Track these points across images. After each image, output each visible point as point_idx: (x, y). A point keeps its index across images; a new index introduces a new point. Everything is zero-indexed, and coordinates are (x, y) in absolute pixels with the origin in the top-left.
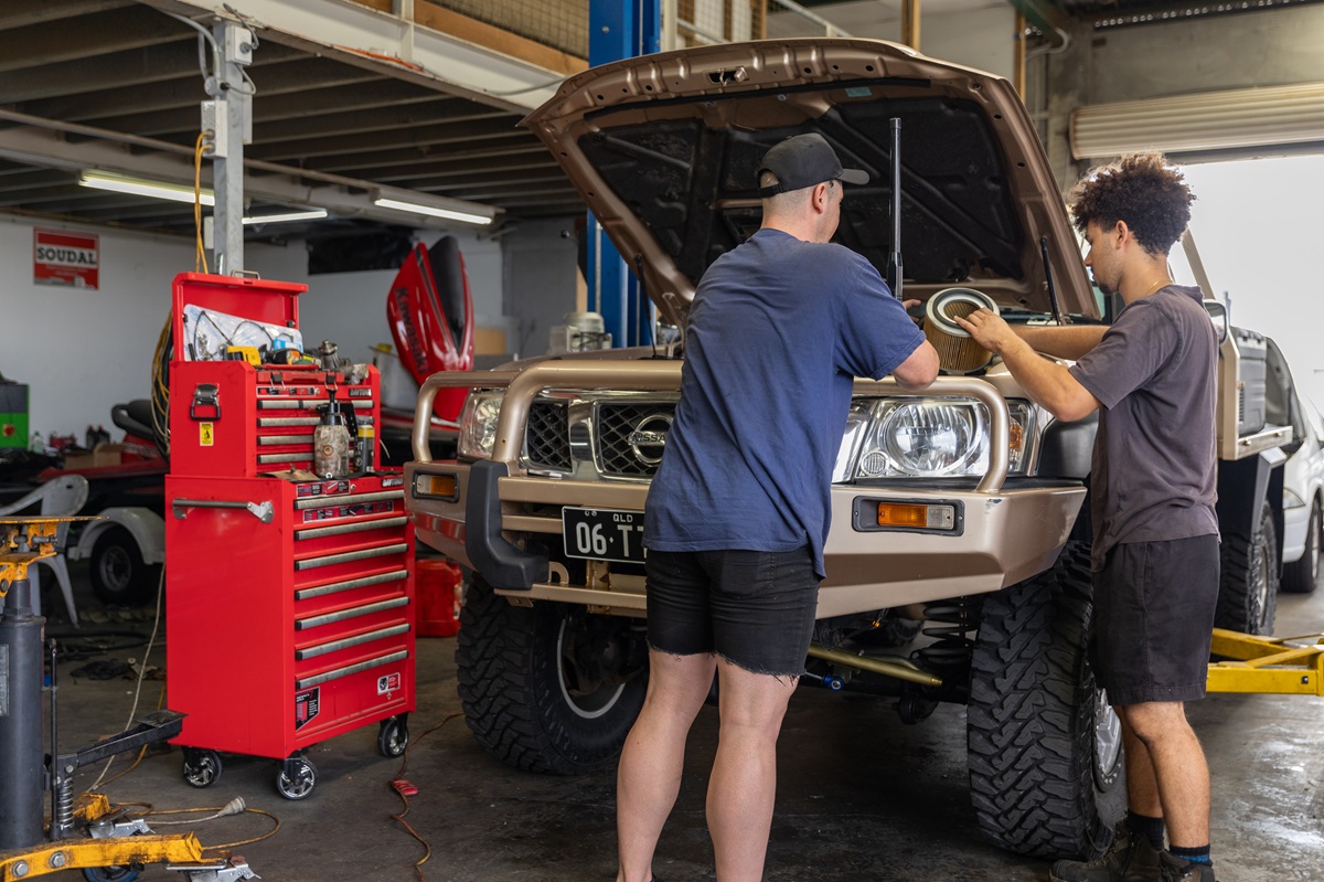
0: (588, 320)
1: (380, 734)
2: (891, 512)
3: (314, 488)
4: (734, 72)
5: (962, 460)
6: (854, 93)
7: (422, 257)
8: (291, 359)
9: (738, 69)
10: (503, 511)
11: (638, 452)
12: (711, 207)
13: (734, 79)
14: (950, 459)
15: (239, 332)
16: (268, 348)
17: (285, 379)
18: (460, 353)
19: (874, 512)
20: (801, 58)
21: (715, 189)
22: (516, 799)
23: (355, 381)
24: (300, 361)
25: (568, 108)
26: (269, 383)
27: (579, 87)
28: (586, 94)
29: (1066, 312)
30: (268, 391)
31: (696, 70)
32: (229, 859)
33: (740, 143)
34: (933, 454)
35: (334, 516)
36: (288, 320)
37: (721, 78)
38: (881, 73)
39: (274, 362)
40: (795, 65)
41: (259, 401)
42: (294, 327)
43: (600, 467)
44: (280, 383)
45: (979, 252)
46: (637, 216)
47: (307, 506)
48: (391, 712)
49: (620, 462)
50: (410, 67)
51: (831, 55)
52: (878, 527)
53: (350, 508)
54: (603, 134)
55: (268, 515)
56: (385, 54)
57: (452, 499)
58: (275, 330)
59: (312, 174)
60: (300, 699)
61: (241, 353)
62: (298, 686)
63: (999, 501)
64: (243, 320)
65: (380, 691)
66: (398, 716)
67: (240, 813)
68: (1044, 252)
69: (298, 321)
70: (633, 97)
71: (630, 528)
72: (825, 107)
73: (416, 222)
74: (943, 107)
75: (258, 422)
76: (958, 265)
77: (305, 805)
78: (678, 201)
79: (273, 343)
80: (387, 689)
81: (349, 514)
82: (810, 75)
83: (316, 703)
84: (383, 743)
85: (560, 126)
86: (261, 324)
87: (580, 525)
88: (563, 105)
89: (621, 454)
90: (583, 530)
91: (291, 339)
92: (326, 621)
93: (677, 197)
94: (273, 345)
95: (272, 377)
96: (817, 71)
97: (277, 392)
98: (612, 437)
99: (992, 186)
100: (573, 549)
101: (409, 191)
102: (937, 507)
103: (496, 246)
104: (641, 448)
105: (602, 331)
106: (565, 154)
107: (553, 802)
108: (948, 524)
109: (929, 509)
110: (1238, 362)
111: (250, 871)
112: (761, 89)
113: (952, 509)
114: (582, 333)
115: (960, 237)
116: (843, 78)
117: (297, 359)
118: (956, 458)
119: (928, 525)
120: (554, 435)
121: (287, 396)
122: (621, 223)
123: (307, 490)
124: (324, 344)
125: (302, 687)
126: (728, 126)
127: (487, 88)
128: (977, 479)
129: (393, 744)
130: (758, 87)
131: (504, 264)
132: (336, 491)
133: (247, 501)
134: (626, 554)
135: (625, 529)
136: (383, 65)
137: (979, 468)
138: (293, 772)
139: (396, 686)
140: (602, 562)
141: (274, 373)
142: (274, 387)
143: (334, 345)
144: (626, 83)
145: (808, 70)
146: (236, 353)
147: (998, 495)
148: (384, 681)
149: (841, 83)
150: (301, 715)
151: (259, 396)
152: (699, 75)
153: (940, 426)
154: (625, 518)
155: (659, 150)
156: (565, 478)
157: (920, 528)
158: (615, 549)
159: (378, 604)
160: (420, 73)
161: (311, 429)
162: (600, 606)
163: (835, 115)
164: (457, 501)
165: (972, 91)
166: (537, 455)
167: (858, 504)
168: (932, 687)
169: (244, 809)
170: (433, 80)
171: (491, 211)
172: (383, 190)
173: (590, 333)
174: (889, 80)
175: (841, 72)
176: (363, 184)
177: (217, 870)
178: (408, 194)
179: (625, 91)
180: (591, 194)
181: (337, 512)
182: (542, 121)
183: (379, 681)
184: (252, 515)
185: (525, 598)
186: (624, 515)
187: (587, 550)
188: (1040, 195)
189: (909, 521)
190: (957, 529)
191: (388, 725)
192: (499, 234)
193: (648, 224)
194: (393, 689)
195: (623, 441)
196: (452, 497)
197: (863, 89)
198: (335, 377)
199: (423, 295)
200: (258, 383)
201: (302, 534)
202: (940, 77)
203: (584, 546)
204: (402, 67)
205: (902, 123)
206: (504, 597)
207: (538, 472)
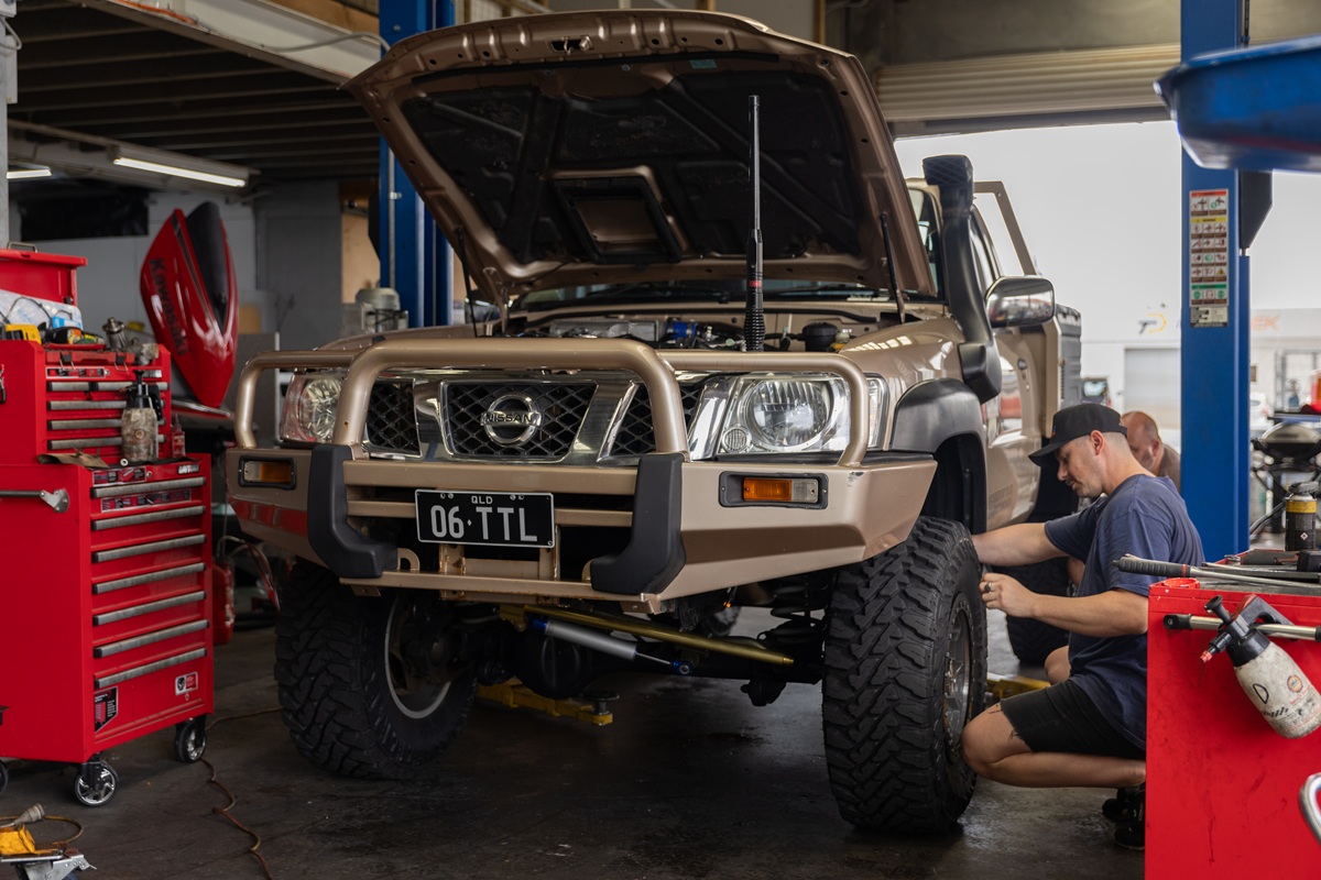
0: (383, 296)
1: (177, 738)
2: (756, 488)
3: (111, 475)
4: (579, 41)
5: (818, 437)
6: (697, 65)
7: (179, 225)
8: (72, 338)
9: (583, 38)
10: (348, 497)
11: (493, 434)
12: (541, 178)
13: (578, 48)
14: (804, 435)
15: (16, 309)
16: (47, 326)
17: (74, 359)
18: (223, 332)
19: (740, 488)
20: (649, 29)
21: (547, 160)
22: (332, 796)
23: (145, 361)
24: (82, 340)
25: (396, 72)
26: (58, 364)
27: (409, 50)
28: (417, 58)
29: (902, 288)
30: (57, 373)
31: (539, 37)
32: (64, 850)
33: (578, 112)
34: (786, 432)
35: (131, 505)
36: (66, 297)
37: (565, 47)
38: (730, 46)
39: (54, 341)
40: (642, 35)
41: (49, 382)
42: (72, 303)
43: (451, 450)
44: (69, 364)
45: (818, 227)
46: (460, 185)
47: (106, 494)
48: (189, 714)
49: (472, 444)
50: (184, 21)
51: (680, 28)
52: (744, 501)
53: (147, 497)
54: (429, 99)
55: (61, 504)
56: (157, 6)
57: (288, 485)
58: (53, 307)
59: (43, 129)
60: (98, 699)
61: (21, 332)
62: (96, 685)
63: (862, 473)
64: (19, 296)
65: (178, 692)
66: (195, 718)
67: (38, 821)
68: (883, 228)
69: (76, 297)
70: (469, 62)
71: (490, 510)
72: (668, 79)
73: (157, 184)
74: (789, 82)
75: (48, 405)
76: (795, 240)
77: (106, 810)
78: (506, 171)
79: (51, 320)
80: (185, 690)
81: (147, 503)
82: (657, 46)
83: (114, 704)
84: (180, 747)
85: (384, 91)
86: (39, 301)
87: (435, 509)
88: (391, 69)
89: (473, 436)
90: (438, 513)
91: (69, 316)
92: (123, 617)
93: (505, 167)
94: (51, 324)
95: (61, 357)
96: (665, 42)
97: (66, 373)
98: (463, 418)
99: (834, 161)
100: (427, 533)
101: (153, 150)
102: (801, 481)
103: (247, 211)
104: (495, 429)
105: (398, 308)
106: (388, 120)
107: (374, 797)
108: (812, 497)
109: (794, 483)
110: (1060, 339)
111: (85, 861)
112: (604, 59)
113: (816, 483)
114: (377, 310)
115: (800, 212)
116: (690, 50)
117: (78, 338)
118: (814, 435)
119: (793, 499)
120: (397, 417)
121: (76, 377)
122: (442, 193)
123: (104, 477)
124: (110, 322)
125: (101, 686)
126: (565, 95)
127: (265, 43)
128: (838, 454)
129: (191, 748)
130: (601, 57)
131: (257, 232)
132: (132, 479)
133: (40, 490)
134: (486, 536)
135: (484, 511)
136: (155, 17)
137: (839, 443)
138: (92, 777)
139: (194, 686)
140: (455, 546)
141: (64, 353)
142: (64, 368)
143: (120, 323)
144: (461, 48)
145: (656, 42)
146: (15, 332)
147: (859, 468)
148: (181, 681)
149: (686, 55)
150: (99, 716)
151: (48, 378)
152: (542, 43)
153: (796, 402)
154: (484, 499)
155: (490, 118)
156: (408, 460)
157: (785, 502)
158: (473, 532)
159: (174, 599)
160: (194, 27)
161: (118, 413)
162: (454, 592)
163: (678, 87)
164: (294, 488)
165: (820, 67)
166: (378, 438)
167: (725, 479)
168: (784, 665)
169: (43, 817)
170: (208, 34)
171: (245, 172)
172: (124, 148)
173: (385, 310)
174: (738, 54)
175: (690, 44)
176: (100, 140)
177: (52, 861)
178: (152, 153)
179: (460, 56)
180: (413, 162)
181: (134, 502)
182: (366, 84)
183: (177, 680)
184: (45, 503)
185: (372, 587)
186: (484, 497)
187: (443, 534)
188: (882, 171)
189: (775, 496)
190: (821, 502)
191: (185, 729)
192: (250, 198)
193: (472, 195)
194: (191, 689)
195: (474, 422)
196: (288, 483)
197: (708, 61)
198: (124, 358)
199: (181, 265)
200: (48, 364)
201: (99, 524)
202: (790, 53)
203: (439, 530)
204: (175, 20)
205: (760, 101)
206: (349, 586)
207: (382, 455)
